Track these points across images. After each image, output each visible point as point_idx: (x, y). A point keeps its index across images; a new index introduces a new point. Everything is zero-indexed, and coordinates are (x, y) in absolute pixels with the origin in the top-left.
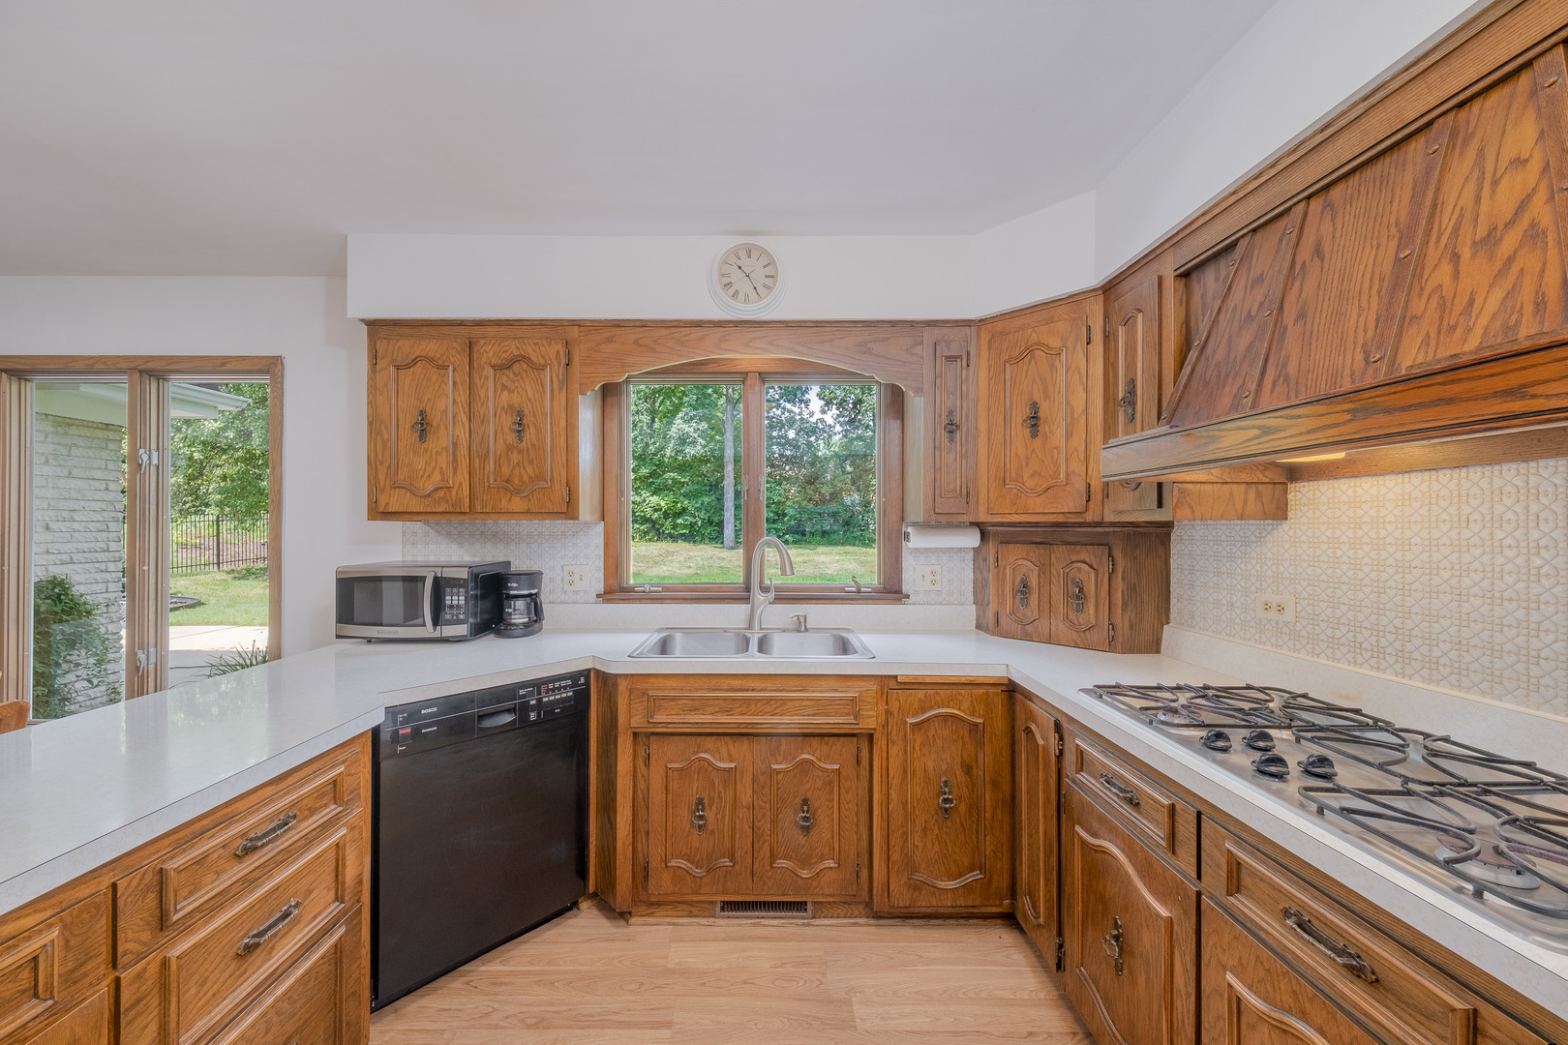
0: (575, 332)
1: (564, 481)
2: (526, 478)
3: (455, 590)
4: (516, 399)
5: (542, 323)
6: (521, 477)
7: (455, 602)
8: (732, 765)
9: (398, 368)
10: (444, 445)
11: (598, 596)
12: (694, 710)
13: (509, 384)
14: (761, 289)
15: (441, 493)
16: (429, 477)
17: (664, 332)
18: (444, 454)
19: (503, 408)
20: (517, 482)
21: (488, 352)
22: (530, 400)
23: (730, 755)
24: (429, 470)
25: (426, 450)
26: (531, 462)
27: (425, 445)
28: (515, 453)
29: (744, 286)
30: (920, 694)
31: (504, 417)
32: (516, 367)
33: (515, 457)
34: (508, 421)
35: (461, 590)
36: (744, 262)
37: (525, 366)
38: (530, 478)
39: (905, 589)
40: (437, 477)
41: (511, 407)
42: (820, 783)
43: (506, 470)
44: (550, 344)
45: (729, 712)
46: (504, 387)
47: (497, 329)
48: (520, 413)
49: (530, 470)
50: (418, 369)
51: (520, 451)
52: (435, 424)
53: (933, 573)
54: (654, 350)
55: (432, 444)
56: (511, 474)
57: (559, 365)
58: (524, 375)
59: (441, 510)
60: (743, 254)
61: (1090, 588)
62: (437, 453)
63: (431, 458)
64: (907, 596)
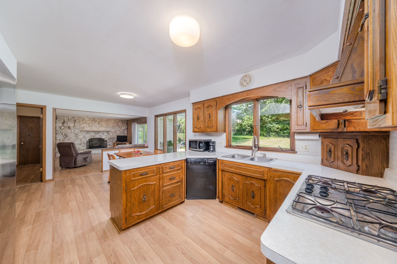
0: (217, 99)
1: (216, 126)
5: (213, 99)
7: (201, 145)
8: (238, 180)
9: (195, 110)
10: (201, 121)
11: (225, 147)
12: (231, 168)
13: (208, 110)
14: (248, 83)
15: (200, 128)
17: (231, 96)
19: (208, 114)
20: (209, 126)
21: (206, 105)
22: (211, 112)
23: (238, 178)
26: (211, 123)
29: (245, 84)
30: (279, 173)
32: (209, 107)
33: (209, 122)
34: (208, 116)
35: (202, 143)
36: (245, 79)
38: (211, 125)
39: (296, 151)
40: (200, 126)
42: (256, 189)
43: (208, 124)
44: (214, 102)
45: (237, 169)
46: (208, 111)
47: (207, 101)
48: (210, 115)
50: (198, 109)
51: (210, 121)
52: (200, 118)
53: (306, 146)
54: (230, 100)
55: (199, 121)
57: (215, 105)
59: (200, 131)
60: (245, 77)
61: (350, 153)
63: (199, 123)
64: (297, 152)
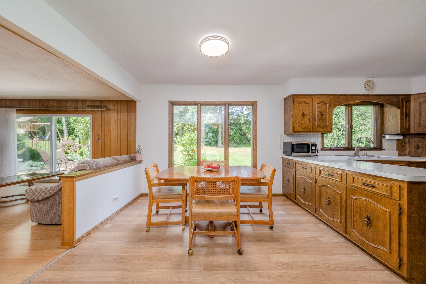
0: (332, 97)
1: (330, 126)
2: (323, 125)
3: (313, 146)
4: (321, 110)
5: (326, 95)
6: (322, 125)
7: (313, 149)
9: (299, 104)
10: (308, 118)
11: (321, 149)
13: (320, 107)
15: (307, 128)
16: (305, 125)
17: (349, 97)
18: (307, 120)
19: (319, 111)
20: (321, 126)
21: (316, 101)
22: (324, 110)
24: (304, 123)
25: (304, 120)
26: (324, 122)
27: (304, 119)
28: (321, 120)
29: (369, 88)
30: (415, 164)
31: (319, 113)
32: (321, 104)
33: (321, 121)
34: (320, 114)
35: (315, 146)
36: (369, 84)
37: (323, 103)
38: (324, 125)
40: (306, 125)
41: (320, 111)
43: (319, 123)
44: (328, 99)
47: (318, 96)
48: (322, 113)
49: (324, 123)
50: (303, 104)
51: (322, 120)
52: (306, 114)
53: (389, 145)
54: (347, 100)
56: (320, 124)
57: (330, 103)
58: (323, 105)
59: (307, 131)
60: (368, 82)
62: (306, 120)
63: (305, 121)
64: (384, 149)
